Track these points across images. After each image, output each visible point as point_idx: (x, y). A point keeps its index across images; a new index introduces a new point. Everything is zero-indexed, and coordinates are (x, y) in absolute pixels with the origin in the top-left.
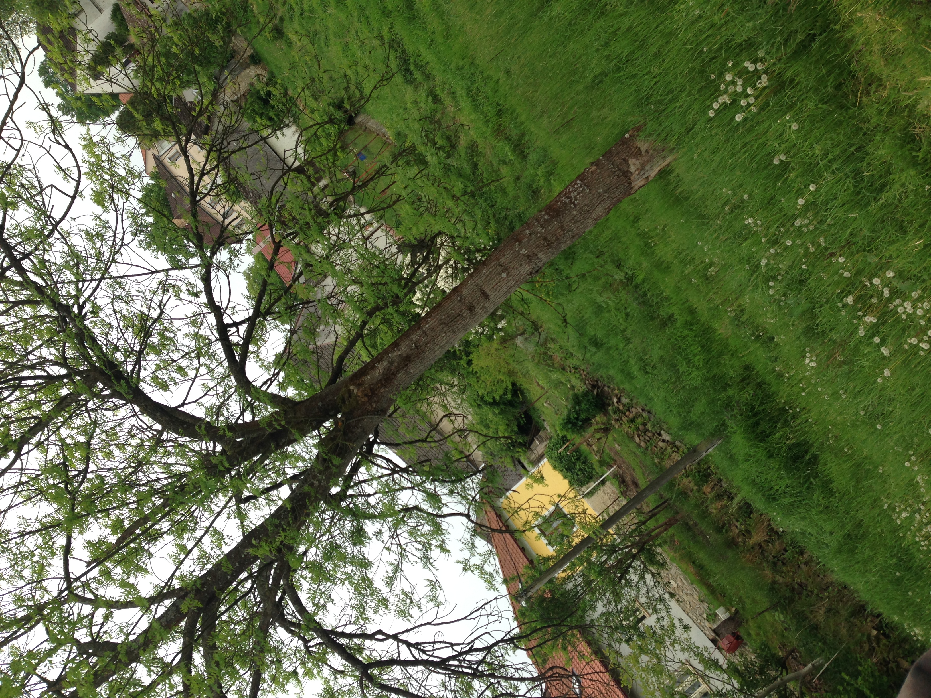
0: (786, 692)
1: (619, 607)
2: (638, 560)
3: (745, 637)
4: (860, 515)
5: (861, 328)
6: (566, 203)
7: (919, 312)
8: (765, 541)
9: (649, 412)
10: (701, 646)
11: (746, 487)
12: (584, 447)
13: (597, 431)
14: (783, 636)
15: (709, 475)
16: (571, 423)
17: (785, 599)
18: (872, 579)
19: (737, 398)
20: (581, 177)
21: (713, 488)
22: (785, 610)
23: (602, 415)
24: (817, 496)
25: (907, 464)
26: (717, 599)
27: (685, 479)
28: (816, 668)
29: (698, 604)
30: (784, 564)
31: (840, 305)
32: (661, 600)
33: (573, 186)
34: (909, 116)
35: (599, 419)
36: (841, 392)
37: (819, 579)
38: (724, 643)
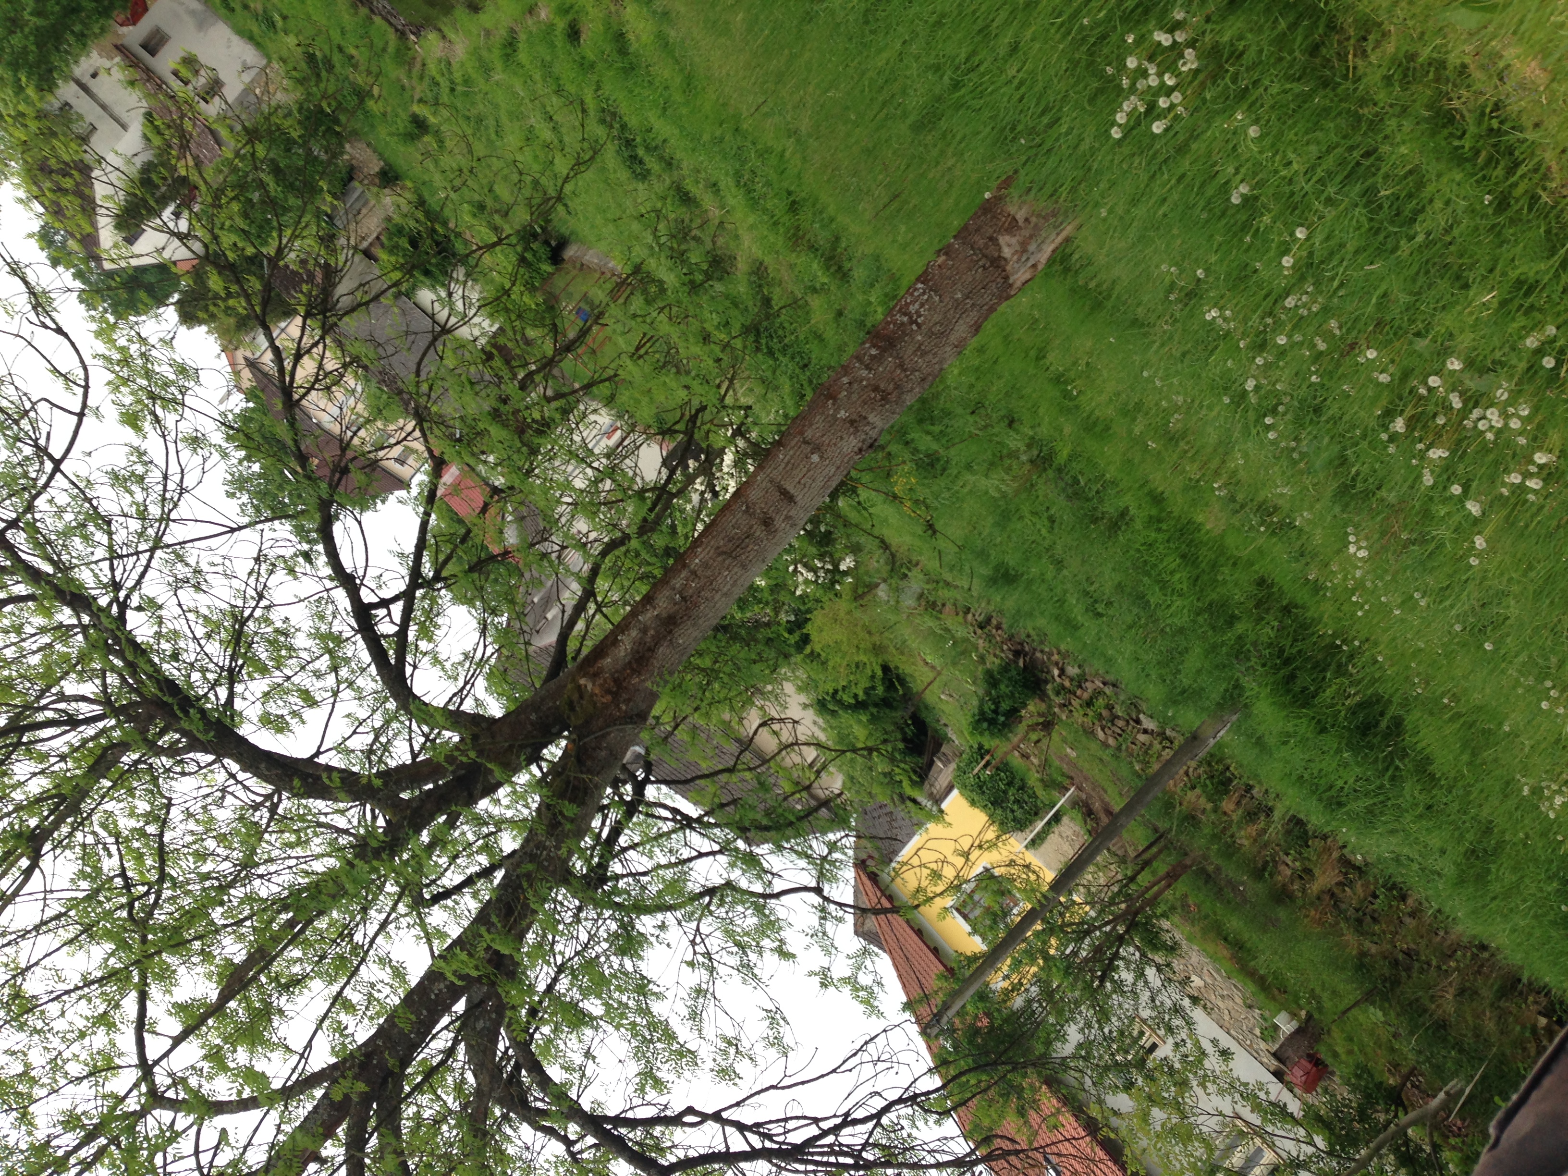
0: (1408, 1146)
1: (1106, 1030)
2: (1128, 945)
3: (1329, 1060)
4: (1485, 812)
5: (1426, 472)
6: (902, 324)
7: (1515, 424)
8: (1339, 884)
9: (1114, 685)
10: (1252, 1081)
11: (1290, 791)
12: (1015, 760)
13: (1032, 728)
14: (1392, 1050)
15: (1230, 780)
16: (985, 720)
17: (1385, 980)
18: (1522, 923)
19: (1252, 637)
20: (923, 278)
21: (1238, 803)
22: (1388, 1000)
23: (1037, 701)
24: (1411, 790)
25: (1544, 705)
26: (1274, 998)
27: (1189, 793)
28: (1452, 1098)
29: (1243, 1013)
30: (1375, 920)
31: (1384, 437)
32: (1177, 1010)
33: (912, 295)
34: (1437, 80)
35: (1033, 708)
36: (1417, 595)
37: (1438, 939)
38: (1297, 1075)
